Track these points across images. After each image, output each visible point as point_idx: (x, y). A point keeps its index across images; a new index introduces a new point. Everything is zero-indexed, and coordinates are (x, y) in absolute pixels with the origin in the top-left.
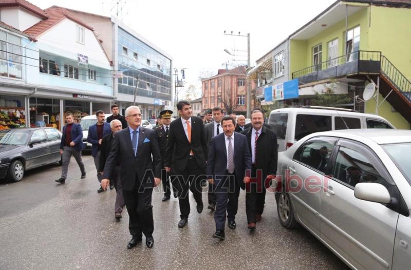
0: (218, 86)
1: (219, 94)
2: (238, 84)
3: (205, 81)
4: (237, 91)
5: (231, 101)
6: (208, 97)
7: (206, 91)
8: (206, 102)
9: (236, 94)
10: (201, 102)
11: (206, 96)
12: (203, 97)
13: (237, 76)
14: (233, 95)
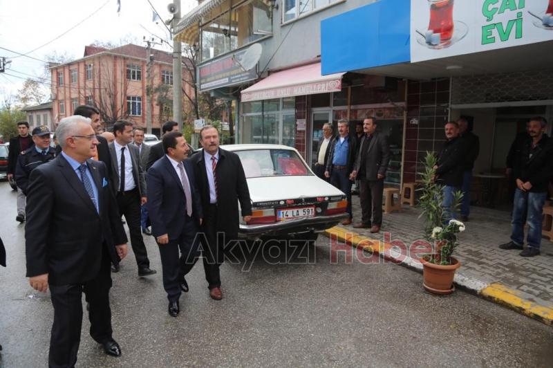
0: (86, 78)
1: (89, 93)
2: (129, 75)
3: (57, 69)
4: (126, 89)
5: (114, 106)
6: (65, 99)
7: (62, 89)
8: (61, 109)
9: (125, 95)
10: (50, 109)
11: (61, 98)
12: (54, 100)
13: (125, 59)
14: (119, 96)
